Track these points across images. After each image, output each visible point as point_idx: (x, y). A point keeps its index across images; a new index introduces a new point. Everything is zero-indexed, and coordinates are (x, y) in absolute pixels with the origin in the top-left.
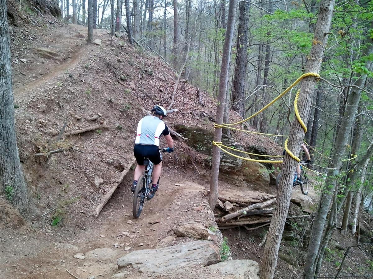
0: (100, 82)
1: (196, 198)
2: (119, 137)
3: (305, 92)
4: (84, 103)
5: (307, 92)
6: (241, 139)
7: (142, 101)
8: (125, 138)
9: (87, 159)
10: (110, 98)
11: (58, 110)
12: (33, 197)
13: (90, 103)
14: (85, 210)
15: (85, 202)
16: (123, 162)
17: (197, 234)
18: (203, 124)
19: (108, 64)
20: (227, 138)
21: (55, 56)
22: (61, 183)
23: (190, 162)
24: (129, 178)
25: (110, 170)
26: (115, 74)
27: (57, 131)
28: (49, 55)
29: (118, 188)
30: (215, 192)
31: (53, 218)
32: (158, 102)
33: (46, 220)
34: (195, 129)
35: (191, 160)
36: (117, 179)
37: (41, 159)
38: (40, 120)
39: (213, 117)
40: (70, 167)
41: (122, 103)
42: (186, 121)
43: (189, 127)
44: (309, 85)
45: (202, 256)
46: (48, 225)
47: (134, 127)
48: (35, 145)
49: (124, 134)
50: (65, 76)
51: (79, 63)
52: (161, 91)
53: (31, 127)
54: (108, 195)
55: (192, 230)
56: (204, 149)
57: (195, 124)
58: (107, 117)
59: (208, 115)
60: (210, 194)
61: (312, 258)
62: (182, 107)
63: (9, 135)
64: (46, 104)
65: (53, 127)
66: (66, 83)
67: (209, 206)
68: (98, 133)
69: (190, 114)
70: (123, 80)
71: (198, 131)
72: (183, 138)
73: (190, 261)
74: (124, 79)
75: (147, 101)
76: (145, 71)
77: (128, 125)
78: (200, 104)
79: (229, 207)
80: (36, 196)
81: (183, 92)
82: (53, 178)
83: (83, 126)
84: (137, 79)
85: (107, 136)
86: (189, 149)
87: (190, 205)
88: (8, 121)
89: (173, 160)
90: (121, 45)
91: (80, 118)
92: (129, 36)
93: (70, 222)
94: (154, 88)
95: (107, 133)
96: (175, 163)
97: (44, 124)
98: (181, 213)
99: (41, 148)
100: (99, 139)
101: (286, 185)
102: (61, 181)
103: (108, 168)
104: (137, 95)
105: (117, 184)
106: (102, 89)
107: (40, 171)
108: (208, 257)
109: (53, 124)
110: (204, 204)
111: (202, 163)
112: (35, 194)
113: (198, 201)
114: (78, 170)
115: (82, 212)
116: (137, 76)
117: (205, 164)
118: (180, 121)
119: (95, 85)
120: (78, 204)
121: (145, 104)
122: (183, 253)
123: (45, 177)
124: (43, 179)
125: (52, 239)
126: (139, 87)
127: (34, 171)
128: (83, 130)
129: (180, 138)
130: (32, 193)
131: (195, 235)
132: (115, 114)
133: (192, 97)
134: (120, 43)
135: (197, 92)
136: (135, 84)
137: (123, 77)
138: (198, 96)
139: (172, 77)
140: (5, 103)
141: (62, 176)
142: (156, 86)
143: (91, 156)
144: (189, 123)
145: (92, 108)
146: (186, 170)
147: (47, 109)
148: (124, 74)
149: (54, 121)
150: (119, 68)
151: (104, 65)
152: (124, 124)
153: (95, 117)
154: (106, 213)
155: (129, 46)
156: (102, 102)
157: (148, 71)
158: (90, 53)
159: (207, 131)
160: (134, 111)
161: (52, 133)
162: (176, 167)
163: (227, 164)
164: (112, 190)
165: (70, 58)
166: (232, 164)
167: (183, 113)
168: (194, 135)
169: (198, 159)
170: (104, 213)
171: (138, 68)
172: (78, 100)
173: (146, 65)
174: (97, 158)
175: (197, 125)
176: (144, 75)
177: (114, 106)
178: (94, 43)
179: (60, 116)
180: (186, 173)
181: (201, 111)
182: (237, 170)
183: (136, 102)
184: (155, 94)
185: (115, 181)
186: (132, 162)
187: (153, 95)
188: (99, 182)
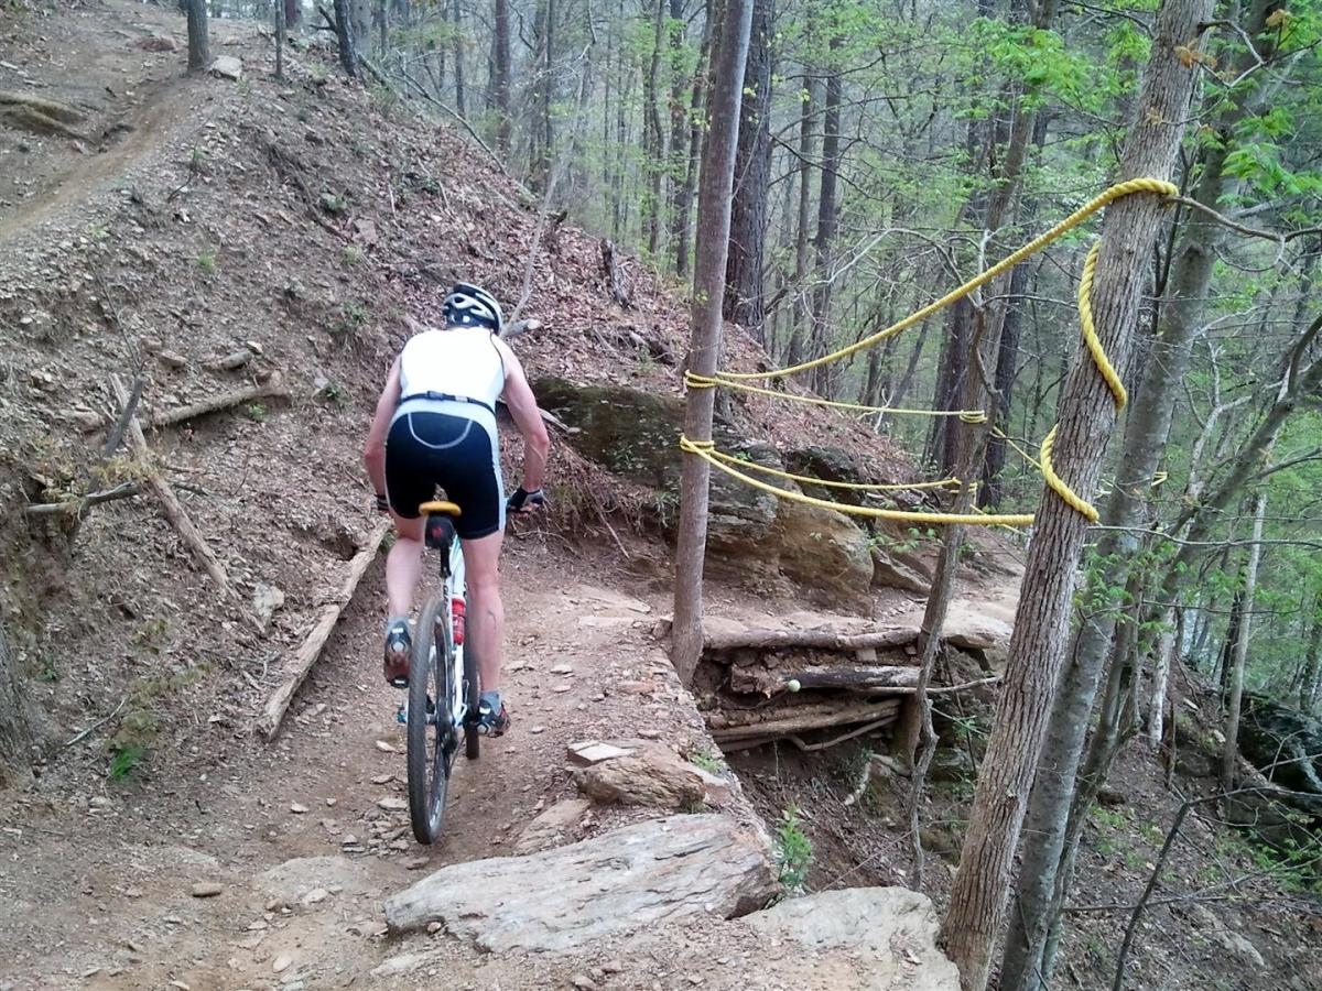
0: (249, 220)
1: (625, 647)
2: (332, 428)
3: (1120, 255)
4: (192, 304)
5: (1130, 253)
6: (765, 427)
7: (405, 293)
8: (353, 435)
9: (217, 518)
10: (289, 280)
11: (98, 334)
12: (30, 674)
13: (215, 302)
14: (226, 712)
15: (226, 682)
16: (351, 525)
18: (634, 375)
19: (273, 150)
20: (721, 422)
21: (66, 122)
22: (129, 615)
23: (592, 516)
24: (375, 583)
25: (307, 558)
26: (301, 189)
27: (100, 412)
28: (44, 117)
29: (340, 620)
30: (692, 622)
31: (111, 751)
33: (85, 758)
34: (607, 395)
35: (594, 506)
36: (336, 589)
37: (50, 524)
38: (33, 374)
39: (665, 347)
40: (159, 551)
41: (332, 298)
42: (570, 365)
43: (582, 385)
44: (1139, 227)
45: (714, 882)
46: (95, 777)
48: (24, 472)
49: (348, 419)
50: (114, 199)
51: (163, 151)
52: (472, 251)
53: (6, 403)
54: (308, 651)
55: (649, 775)
56: (639, 466)
57: (604, 375)
59: (648, 340)
60: (675, 631)
61: (1047, 846)
62: (553, 313)
64: (53, 312)
65: (84, 401)
66: (122, 227)
67: (674, 675)
68: (251, 417)
69: (583, 338)
70: (329, 211)
71: (616, 401)
72: (564, 426)
73: (671, 901)
74: (333, 208)
75: (426, 292)
76: (411, 176)
77: (358, 382)
78: (615, 299)
80: (42, 666)
81: (554, 257)
82: (100, 597)
83: (197, 392)
84: (382, 208)
85: (286, 429)
86: (587, 469)
87: (611, 676)
90: (317, 77)
91: (182, 359)
92: (343, 46)
93: (177, 760)
94: (448, 243)
95: (284, 416)
96: (538, 518)
97: (51, 388)
98: (582, 706)
99: (50, 482)
100: (256, 438)
101: (1049, 613)
102: (130, 606)
103: (300, 550)
104: (388, 268)
105: (336, 610)
106: (257, 247)
107: (48, 573)
108: (736, 880)
109: (85, 387)
110: (656, 669)
111: (635, 519)
112: (35, 662)
113: (635, 660)
115: (217, 718)
116: (384, 198)
117: (646, 522)
118: (549, 363)
119: (228, 231)
120: (199, 692)
121: (416, 304)
122: (638, 870)
123: (70, 596)
124: (61, 600)
125: (114, 830)
126: (391, 239)
127: (25, 571)
128: (198, 405)
130: (23, 656)
131: (661, 795)
132: (311, 343)
133: (585, 273)
134: (313, 70)
135: (604, 254)
136: (377, 227)
137: (330, 199)
138: (607, 269)
139: (509, 198)
141: (134, 586)
142: (453, 233)
143: (230, 506)
144: (585, 373)
145: (224, 321)
146: (574, 542)
147: (58, 327)
148: (333, 190)
149: (87, 374)
150: (316, 166)
151: (259, 157)
152: (344, 380)
153: (238, 356)
154: (305, 718)
155: (346, 84)
156: (257, 297)
157: (422, 178)
158: (204, 111)
159: (648, 397)
160: (380, 328)
161: (84, 423)
162: (544, 536)
163: (724, 519)
164: (321, 632)
165: (129, 129)
166: (740, 517)
167: (559, 335)
168: (603, 416)
169: (619, 504)
170: (298, 719)
171: (385, 164)
172: (171, 293)
173: (413, 154)
174: (255, 512)
175: (610, 377)
176: (407, 193)
177: (306, 311)
178: (215, 71)
179: (107, 355)
180: (578, 557)
181: (620, 324)
182: (759, 537)
183: (384, 295)
184: (454, 266)
185: (330, 598)
186: (386, 522)
187: (445, 269)
188: (270, 603)
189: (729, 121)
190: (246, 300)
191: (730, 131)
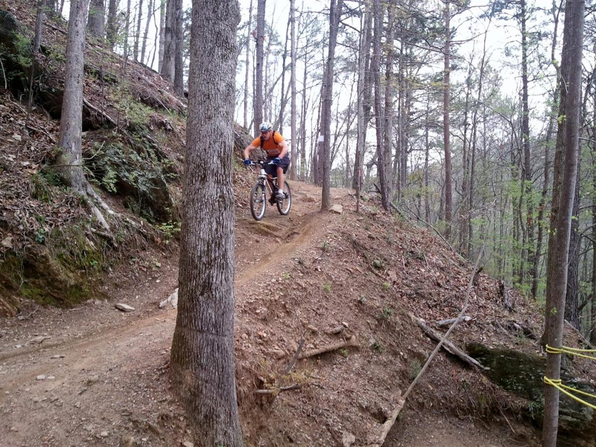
0: (344, 271)
2: (376, 361)
4: (321, 305)
6: (584, 372)
7: (409, 303)
8: (385, 365)
9: (328, 400)
10: (360, 296)
11: (284, 317)
13: (330, 305)
16: (384, 407)
18: (517, 344)
19: (355, 242)
21: (274, 231)
22: (291, 441)
23: (496, 410)
24: (394, 435)
25: (365, 421)
26: (366, 258)
27: (284, 350)
28: (266, 229)
32: (435, 303)
34: (503, 352)
35: (497, 406)
36: (377, 437)
37: (263, 398)
38: (259, 333)
39: (531, 331)
40: (304, 413)
41: (378, 304)
43: (491, 347)
47: (398, 346)
48: (256, 375)
49: (383, 358)
50: (292, 262)
51: (311, 242)
52: (439, 285)
53: (250, 346)
56: (520, 388)
57: (502, 343)
59: (523, 327)
62: (476, 313)
63: (225, 361)
64: (268, 308)
65: (278, 345)
66: (295, 273)
68: (343, 355)
69: (491, 325)
70: (377, 267)
71: (508, 355)
72: (482, 366)
74: (379, 265)
75: (418, 302)
76: (412, 252)
77: (388, 341)
78: (506, 307)
81: (476, 287)
82: (280, 431)
83: (321, 343)
84: (399, 266)
85: (357, 361)
86: (494, 388)
88: (226, 339)
89: (465, 405)
90: (373, 212)
91: (316, 329)
92: (383, 199)
94: (428, 281)
95: (356, 355)
96: (469, 411)
97: (266, 339)
99: (265, 381)
100: (345, 364)
102: (292, 437)
103: (362, 417)
104: (401, 292)
105: (378, 446)
106: (347, 282)
107: (261, 419)
109: (278, 340)
111: (518, 414)
114: (316, 418)
116: (400, 261)
117: (523, 416)
118: (475, 337)
119: (336, 275)
121: (414, 307)
123: (269, 430)
124: (265, 432)
126: (403, 279)
127: (253, 418)
128: (321, 349)
129: (477, 367)
132: (369, 324)
133: (491, 295)
134: (371, 209)
135: (500, 287)
136: (397, 274)
137: (378, 262)
138: (502, 294)
139: (453, 260)
140: (223, 311)
141: (293, 428)
142: (430, 277)
143: (334, 394)
144: (492, 342)
145: (333, 313)
146: (489, 425)
147: (269, 314)
148: (379, 258)
149: (279, 334)
150: (372, 248)
151: (349, 245)
152: (382, 340)
153: (338, 328)
155: (384, 214)
156: (347, 303)
157: (416, 253)
158: (328, 227)
159: (524, 355)
160: (398, 318)
161: (277, 355)
162: (472, 419)
163: (564, 417)
165: (298, 233)
166: (573, 417)
167: (479, 324)
168: (501, 362)
169: (510, 406)
171: (400, 247)
172: (312, 301)
173: (413, 243)
174: (343, 398)
175: (505, 344)
176: (410, 260)
177: (366, 309)
178: (332, 210)
179: (287, 326)
180: (489, 431)
181: (508, 319)
182: (583, 429)
183: (399, 304)
184: (430, 291)
185: (375, 441)
186: (400, 407)
187: (427, 292)
188: (349, 441)
189: (566, 231)
190: (342, 304)
191: (566, 235)
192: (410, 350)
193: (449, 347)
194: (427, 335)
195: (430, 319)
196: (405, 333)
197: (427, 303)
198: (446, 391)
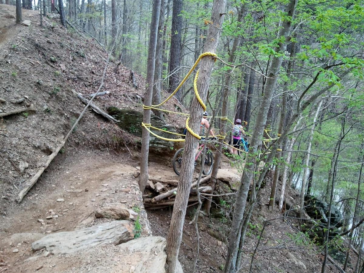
0: (28, 63)
1: (126, 180)
2: (48, 119)
3: (203, 71)
4: (9, 85)
5: (205, 71)
6: (174, 121)
7: (73, 84)
8: (54, 122)
9: (11, 143)
10: (38, 80)
13: (16, 85)
14: (7, 195)
15: (8, 187)
16: (50, 146)
17: (115, 215)
18: (136, 106)
19: (37, 45)
20: (159, 119)
23: (122, 144)
24: (58, 162)
25: (36, 154)
26: (44, 55)
29: (45, 171)
30: (145, 173)
32: (89, 84)
34: (128, 111)
35: (123, 142)
36: (44, 163)
41: (50, 85)
42: (118, 103)
43: (121, 109)
44: (207, 64)
45: (113, 236)
47: (64, 110)
49: (53, 117)
51: (5, 45)
52: (93, 73)
54: (34, 180)
55: (111, 210)
56: (137, 131)
57: (127, 106)
58: (35, 100)
59: (141, 97)
60: (140, 176)
62: (115, 90)
67: (138, 187)
68: (24, 116)
69: (123, 96)
70: (53, 62)
71: (130, 113)
72: (116, 120)
73: (101, 241)
74: (54, 60)
75: (79, 83)
76: (77, 52)
77: (57, 107)
78: (134, 86)
79: (159, 187)
81: (117, 75)
83: (8, 109)
84: (68, 61)
85: (34, 120)
86: (121, 132)
87: (119, 187)
89: (105, 143)
90: (52, 26)
91: (4, 100)
92: (61, 18)
94: (86, 70)
95: (34, 116)
96: (107, 145)
100: (25, 122)
103: (35, 152)
104: (68, 77)
105: (43, 169)
106: (30, 71)
110: (133, 185)
111: (135, 146)
113: (127, 183)
115: (4, 197)
116: (68, 58)
117: (138, 146)
118: (112, 103)
119: (22, 66)
121: (76, 86)
122: (96, 233)
126: (70, 69)
128: (8, 112)
129: (112, 121)
131: (113, 215)
132: (44, 96)
133: (125, 79)
134: (52, 24)
135: (131, 74)
136: (66, 66)
137: (53, 58)
138: (132, 78)
139: (106, 59)
142: (88, 68)
143: (16, 140)
144: (121, 105)
145: (18, 90)
146: (118, 152)
148: (54, 56)
150: (49, 49)
151: (33, 47)
152: (53, 107)
153: (21, 100)
154: (31, 198)
155: (61, 28)
156: (29, 84)
157: (80, 53)
158: (18, 34)
159: (139, 112)
160: (64, 93)
162: (109, 150)
163: (159, 146)
164: (38, 174)
166: (164, 145)
167: (116, 95)
168: (126, 117)
169: (131, 141)
170: (29, 198)
171: (70, 49)
172: (3, 83)
173: (78, 47)
174: (22, 142)
175: (129, 107)
176: (75, 57)
177: (43, 88)
178: (23, 24)
180: (118, 156)
181: (133, 93)
182: (169, 151)
183: (66, 84)
184: (87, 76)
185: (42, 165)
186: (61, 145)
187: (85, 77)
188: (24, 166)
190: (25, 85)
191: (154, 41)
192: (71, 112)
193: (96, 109)
194: (84, 103)
195: (86, 93)
196: (68, 102)
197: (84, 84)
198: (93, 135)
